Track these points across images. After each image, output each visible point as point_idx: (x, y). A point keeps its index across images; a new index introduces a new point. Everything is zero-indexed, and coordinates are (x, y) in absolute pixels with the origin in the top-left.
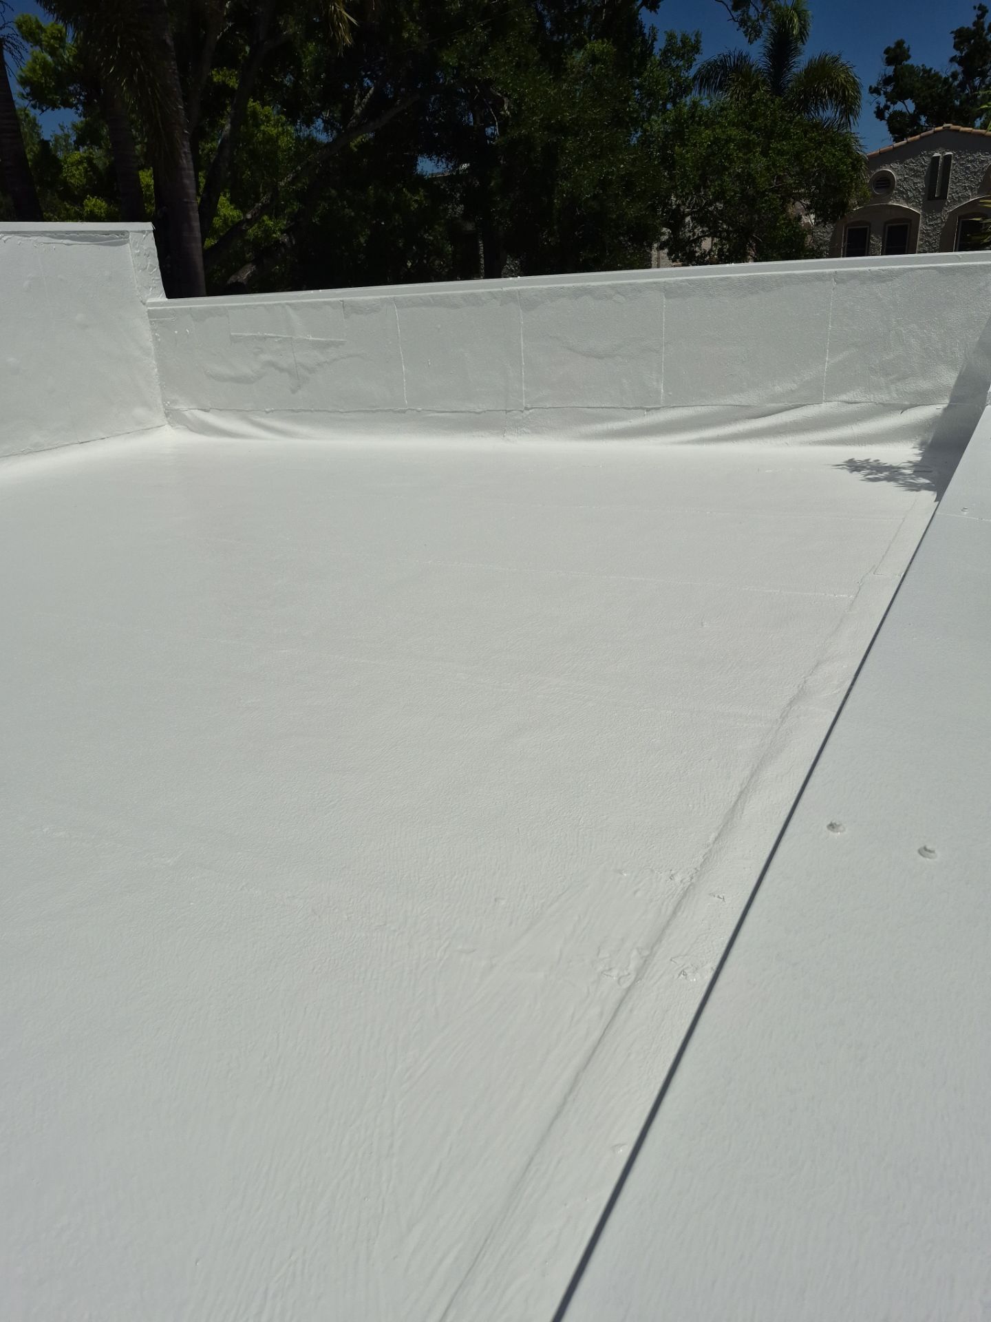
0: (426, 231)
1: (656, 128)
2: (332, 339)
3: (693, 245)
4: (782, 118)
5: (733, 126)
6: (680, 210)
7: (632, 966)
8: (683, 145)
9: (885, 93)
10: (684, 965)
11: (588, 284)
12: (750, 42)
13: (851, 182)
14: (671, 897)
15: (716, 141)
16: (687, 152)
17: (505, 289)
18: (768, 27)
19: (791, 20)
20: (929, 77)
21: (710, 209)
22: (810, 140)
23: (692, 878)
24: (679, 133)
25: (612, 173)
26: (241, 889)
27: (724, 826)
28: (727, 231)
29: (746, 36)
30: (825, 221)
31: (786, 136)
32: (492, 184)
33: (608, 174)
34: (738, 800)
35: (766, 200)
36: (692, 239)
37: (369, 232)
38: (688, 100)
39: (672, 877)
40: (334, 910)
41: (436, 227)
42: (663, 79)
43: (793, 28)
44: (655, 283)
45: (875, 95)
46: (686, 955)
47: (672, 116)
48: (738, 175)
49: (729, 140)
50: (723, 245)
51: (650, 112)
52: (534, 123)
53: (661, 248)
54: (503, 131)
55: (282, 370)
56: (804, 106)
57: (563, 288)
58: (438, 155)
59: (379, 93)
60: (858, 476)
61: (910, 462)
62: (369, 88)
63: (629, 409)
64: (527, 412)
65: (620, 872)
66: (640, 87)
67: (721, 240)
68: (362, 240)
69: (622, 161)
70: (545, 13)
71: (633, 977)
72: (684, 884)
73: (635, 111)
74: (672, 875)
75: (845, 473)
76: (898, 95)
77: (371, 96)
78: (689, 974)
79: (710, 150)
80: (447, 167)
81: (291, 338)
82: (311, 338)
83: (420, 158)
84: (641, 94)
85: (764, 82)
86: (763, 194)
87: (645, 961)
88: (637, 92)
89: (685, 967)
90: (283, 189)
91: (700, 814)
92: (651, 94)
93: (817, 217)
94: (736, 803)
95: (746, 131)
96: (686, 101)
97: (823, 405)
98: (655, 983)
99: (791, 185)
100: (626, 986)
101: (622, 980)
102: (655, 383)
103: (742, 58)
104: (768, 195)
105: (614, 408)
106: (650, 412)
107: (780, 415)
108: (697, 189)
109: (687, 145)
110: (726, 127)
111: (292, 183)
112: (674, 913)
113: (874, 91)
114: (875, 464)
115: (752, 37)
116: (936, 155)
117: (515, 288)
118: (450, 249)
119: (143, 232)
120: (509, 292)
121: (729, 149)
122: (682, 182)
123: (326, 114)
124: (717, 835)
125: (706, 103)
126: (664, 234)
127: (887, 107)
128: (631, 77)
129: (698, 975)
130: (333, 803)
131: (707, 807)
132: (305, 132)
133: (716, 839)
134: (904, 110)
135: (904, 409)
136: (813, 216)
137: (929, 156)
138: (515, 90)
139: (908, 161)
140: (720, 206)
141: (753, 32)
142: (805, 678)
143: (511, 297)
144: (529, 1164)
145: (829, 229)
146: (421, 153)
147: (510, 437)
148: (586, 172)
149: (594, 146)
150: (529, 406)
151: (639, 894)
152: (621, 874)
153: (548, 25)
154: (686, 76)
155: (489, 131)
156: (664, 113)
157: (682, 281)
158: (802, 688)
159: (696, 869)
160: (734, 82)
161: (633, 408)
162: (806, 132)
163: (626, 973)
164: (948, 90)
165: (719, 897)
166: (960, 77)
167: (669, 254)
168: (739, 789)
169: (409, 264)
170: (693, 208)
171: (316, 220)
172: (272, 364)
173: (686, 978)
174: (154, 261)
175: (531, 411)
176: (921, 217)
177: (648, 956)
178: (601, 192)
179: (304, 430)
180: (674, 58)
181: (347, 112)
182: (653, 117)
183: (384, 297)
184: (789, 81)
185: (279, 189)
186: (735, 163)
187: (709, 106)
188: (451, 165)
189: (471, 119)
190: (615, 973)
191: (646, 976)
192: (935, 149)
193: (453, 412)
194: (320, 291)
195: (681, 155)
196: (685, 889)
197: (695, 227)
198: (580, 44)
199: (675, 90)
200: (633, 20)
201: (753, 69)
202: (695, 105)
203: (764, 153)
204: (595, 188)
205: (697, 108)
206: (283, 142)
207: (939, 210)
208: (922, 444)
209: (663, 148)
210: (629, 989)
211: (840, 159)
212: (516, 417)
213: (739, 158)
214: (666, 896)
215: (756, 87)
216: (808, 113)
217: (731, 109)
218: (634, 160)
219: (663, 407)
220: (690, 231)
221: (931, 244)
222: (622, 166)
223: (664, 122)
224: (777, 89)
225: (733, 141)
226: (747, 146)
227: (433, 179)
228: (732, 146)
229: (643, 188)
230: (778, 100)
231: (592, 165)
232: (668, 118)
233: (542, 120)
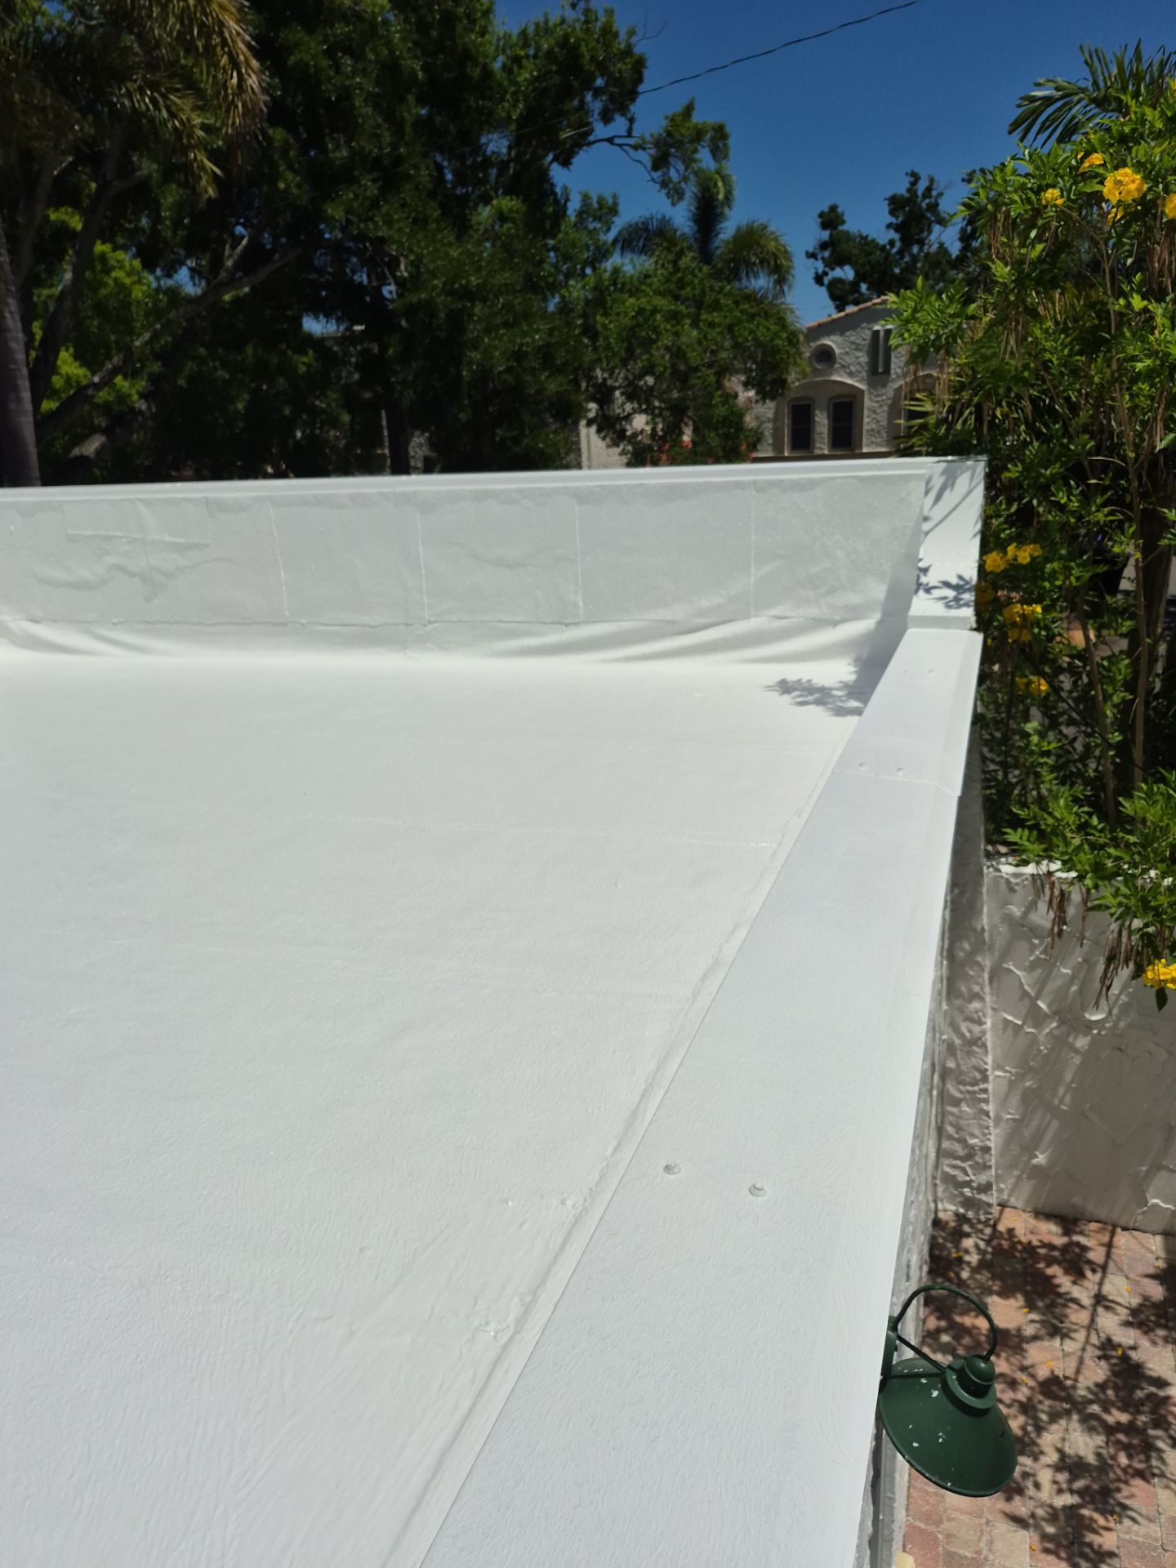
0: (318, 398)
1: (575, 294)
2: (195, 541)
3: (624, 421)
4: (711, 288)
5: (659, 295)
6: (607, 384)
7: (511, 1317)
8: (606, 314)
9: (823, 258)
11: (491, 486)
12: (674, 204)
13: (788, 357)
14: (560, 1227)
15: (641, 311)
16: (611, 322)
17: (398, 490)
18: (691, 190)
19: (716, 185)
20: (867, 244)
21: (640, 383)
22: (743, 312)
23: (585, 1200)
24: (600, 300)
25: (527, 344)
27: (624, 1134)
28: (660, 408)
29: (668, 198)
30: (764, 399)
31: (716, 306)
32: (391, 352)
33: (521, 345)
35: (699, 376)
36: (622, 415)
37: (247, 398)
38: (608, 265)
39: (563, 1202)
40: (165, 1279)
41: (329, 393)
42: (580, 242)
43: (718, 193)
44: (564, 488)
45: (812, 260)
47: (592, 282)
48: (667, 348)
49: (655, 311)
50: (656, 422)
51: (568, 276)
52: (435, 287)
53: (589, 424)
54: (401, 292)
55: (132, 575)
56: (735, 275)
57: (464, 490)
58: (327, 315)
59: (255, 242)
60: (787, 698)
61: (841, 682)
62: (243, 237)
63: (546, 623)
64: (431, 627)
65: (506, 1201)
66: (555, 249)
67: (653, 419)
68: (240, 406)
69: (538, 331)
70: (445, 164)
71: (512, 1329)
72: (576, 1209)
73: (550, 275)
74: (564, 1200)
75: (775, 695)
76: (837, 261)
77: (246, 247)
79: (634, 322)
80: (338, 327)
81: (143, 538)
82: (168, 539)
83: (305, 317)
84: (556, 257)
85: (690, 248)
86: (696, 370)
87: (527, 1309)
88: (552, 255)
90: (138, 350)
91: (600, 1120)
92: (567, 257)
93: (757, 394)
94: (640, 1101)
95: (673, 301)
96: (606, 267)
97: (752, 620)
99: (725, 359)
100: (503, 1341)
101: (499, 1336)
102: (572, 595)
103: (665, 222)
104: (701, 371)
105: (529, 622)
106: (569, 626)
107: (707, 631)
108: (624, 362)
109: (610, 315)
110: (651, 296)
111: (150, 342)
112: (563, 1245)
113: (812, 256)
114: (806, 685)
115: (676, 199)
116: (877, 328)
117: (410, 489)
118: (348, 419)
120: (402, 494)
121: (655, 320)
122: (606, 355)
123: (191, 263)
124: (616, 1146)
125: (628, 269)
126: (590, 410)
127: (826, 274)
128: (544, 238)
131: (607, 1111)
132: (167, 283)
133: (615, 1150)
134: (844, 277)
135: (835, 623)
136: (751, 391)
137: (869, 329)
138: (411, 250)
139: (848, 333)
140: (650, 380)
141: (676, 195)
142: (720, 946)
143: (405, 499)
145: (770, 406)
146: (307, 312)
147: (412, 654)
148: (497, 342)
149: (505, 314)
150: (432, 619)
151: (525, 1227)
152: (507, 1204)
153: (449, 176)
154: (605, 239)
155: (385, 291)
156: (583, 278)
157: (594, 487)
158: (717, 959)
159: (590, 1189)
160: (658, 246)
161: (550, 621)
162: (737, 303)
163: (505, 1326)
164: (886, 258)
166: (898, 244)
167: (599, 431)
168: (643, 1087)
170: (622, 382)
171: (182, 382)
172: (119, 568)
175: (435, 625)
176: (866, 393)
177: (531, 1302)
178: (515, 364)
179: (162, 645)
180: (591, 219)
181: (217, 263)
182: (571, 282)
183: (255, 494)
184: (717, 248)
185: (133, 350)
186: (663, 335)
187: (632, 271)
188: (342, 326)
189: (365, 277)
190: (492, 1326)
191: (526, 1326)
192: (875, 321)
193: (342, 625)
194: (179, 483)
195: (605, 327)
196: (578, 1214)
197: (625, 403)
198: (487, 201)
199: (594, 254)
200: (544, 176)
201: (678, 233)
202: (616, 271)
203: (695, 324)
204: (508, 360)
205: (619, 273)
206: (138, 293)
207: (884, 385)
208: (858, 661)
209: (584, 315)
210: (506, 1346)
211: (775, 334)
212: (419, 632)
213: (667, 330)
214: (556, 1226)
215: (680, 254)
216: (738, 283)
217: (656, 276)
218: (551, 330)
219: (583, 622)
220: (619, 407)
221: (878, 422)
222: (538, 336)
223: (584, 287)
224: (706, 256)
225: (660, 311)
226: (674, 317)
227: (323, 339)
228: (658, 317)
229: (564, 360)
230: (705, 269)
231: (504, 334)
232: (588, 284)
233: (444, 283)
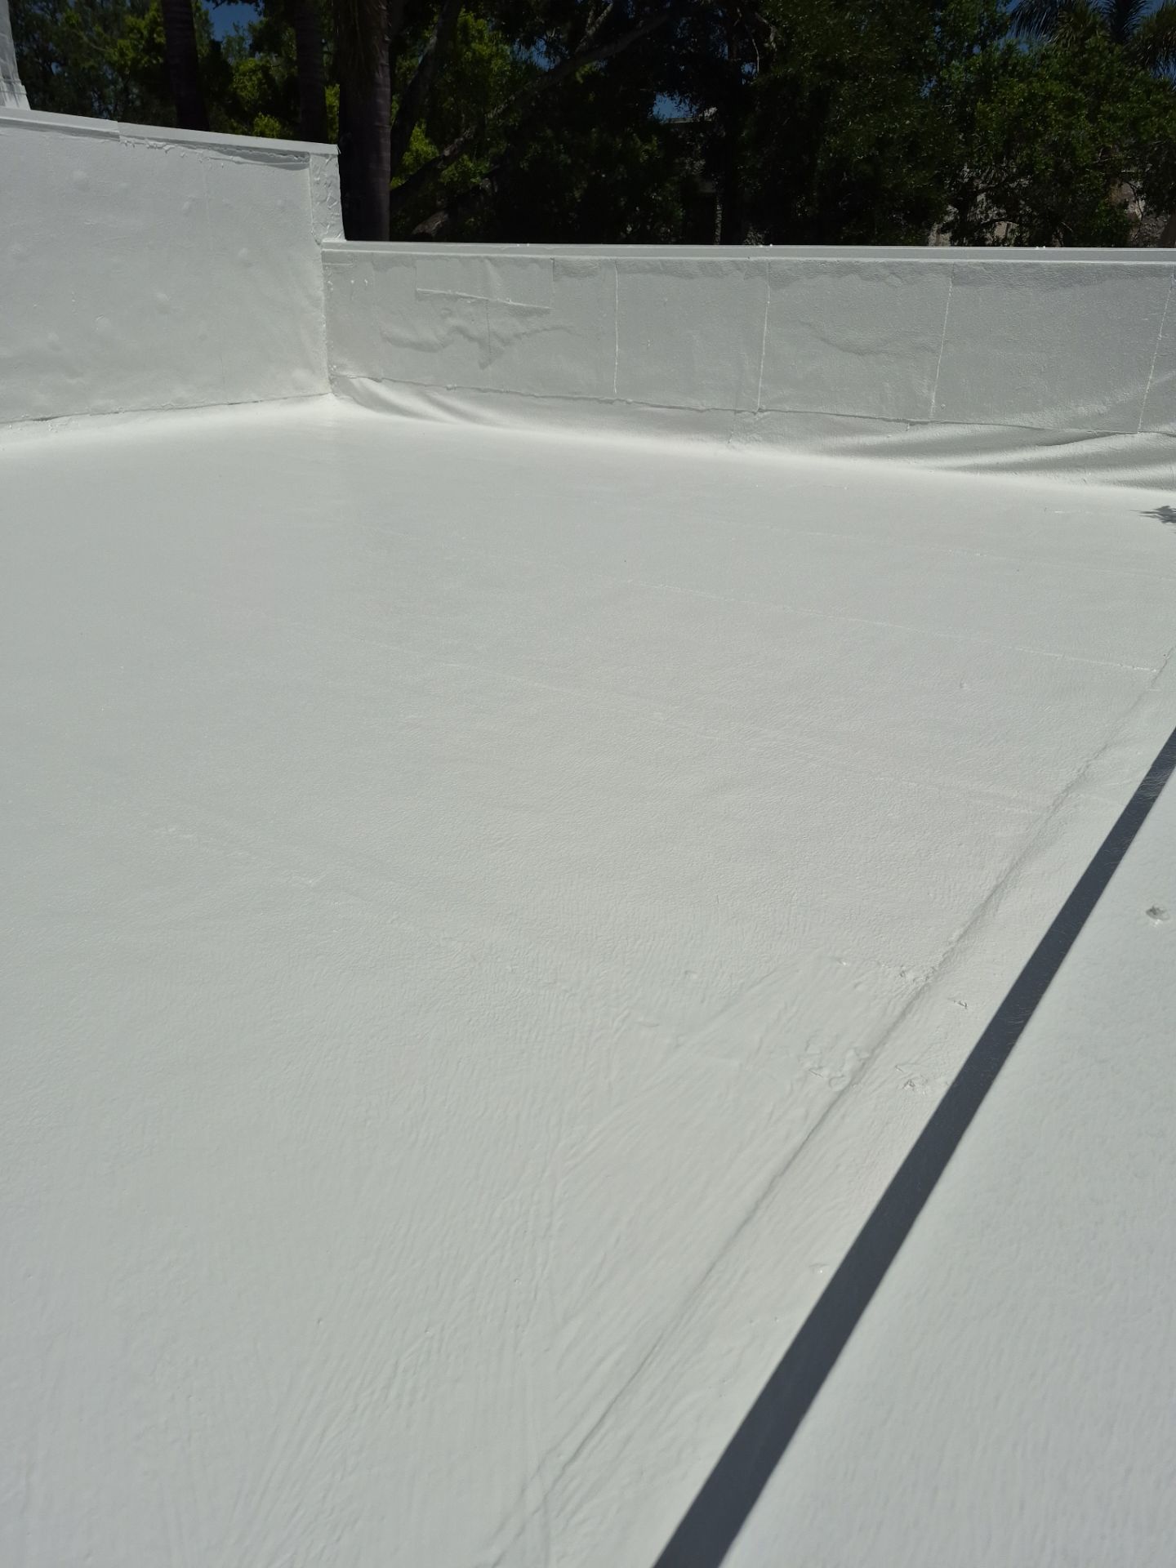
0: (654, 190)
1: (955, 77)
2: (536, 306)
3: (984, 230)
4: (1121, 74)
5: (1055, 79)
6: (973, 185)
7: (847, 1068)
8: (988, 101)
10: (912, 1074)
11: (856, 259)
14: (899, 996)
15: (1031, 98)
16: (992, 110)
17: (753, 259)
21: (1011, 185)
22: (1154, 103)
23: (928, 977)
24: (984, 85)
25: (894, 131)
26: (392, 922)
27: (972, 924)
28: (1030, 216)
30: (1158, 212)
31: (1123, 95)
32: (744, 135)
33: (888, 131)
34: (991, 895)
35: (1085, 179)
36: (983, 222)
37: (586, 186)
38: (1001, 43)
39: (902, 974)
40: (497, 958)
41: (668, 185)
42: (973, 14)
44: (941, 264)
46: (915, 1063)
47: (978, 62)
48: (1054, 144)
49: (1049, 97)
50: (1022, 233)
51: (951, 56)
52: (805, 60)
53: (942, 231)
54: (765, 68)
55: (471, 339)
56: (1151, 59)
57: (825, 262)
58: (682, 94)
59: (619, 10)
62: (607, 4)
63: (889, 421)
64: (761, 415)
65: (839, 960)
66: (942, 23)
67: (1020, 227)
68: (577, 194)
69: (908, 115)
71: (847, 1080)
72: (917, 983)
73: (932, 53)
74: (903, 972)
75: (1156, 522)
77: (608, 14)
78: (917, 1085)
79: (1022, 109)
80: (691, 110)
81: (487, 300)
82: (511, 303)
83: (659, 97)
84: (942, 32)
85: (1103, 25)
86: (1083, 171)
87: (864, 1064)
88: (938, 29)
89: (912, 1077)
90: (491, 122)
91: (943, 906)
92: (955, 33)
93: (1149, 203)
94: (990, 897)
95: (1072, 87)
96: (999, 45)
97: (1138, 436)
98: (875, 1090)
99: (1120, 160)
100: (839, 1088)
101: (833, 1082)
102: (925, 391)
104: (1089, 173)
105: (870, 418)
106: (914, 427)
107: (1080, 443)
108: (998, 159)
109: (993, 102)
110: (1046, 81)
111: (503, 115)
112: (903, 1014)
117: (765, 258)
118: (681, 214)
119: (326, 156)
120: (757, 263)
121: (1046, 108)
122: (979, 150)
123: (551, 35)
124: (962, 933)
125: (1023, 48)
128: (932, 9)
129: (928, 1087)
130: (501, 841)
131: (952, 899)
132: (524, 55)
133: (961, 937)
136: (1142, 204)
138: (785, 17)
140: (1025, 182)
142: (1088, 761)
143: (759, 268)
144: (710, 1270)
145: (1161, 223)
146: (661, 90)
147: (737, 444)
148: (861, 127)
149: (875, 95)
150: (764, 407)
151: (860, 988)
152: (840, 962)
154: (1004, 11)
155: (747, 68)
156: (968, 58)
158: (1083, 774)
159: (933, 968)
160: (1063, 23)
161: (894, 420)
162: (1148, 93)
163: (840, 1075)
165: (960, 1004)
168: (994, 883)
169: (629, 229)
170: (991, 183)
171: (524, 165)
172: (460, 330)
173: (913, 1090)
174: (337, 193)
175: (766, 413)
177: (869, 1059)
178: (876, 153)
179: (488, 414)
181: (577, 34)
182: (954, 62)
183: (603, 258)
184: (1135, 26)
185: (486, 122)
186: (1052, 128)
187: (1027, 52)
188: (695, 108)
189: (726, 51)
190: (826, 1072)
191: (863, 1080)
193: (670, 407)
194: (528, 245)
195: (984, 114)
196: (919, 988)
197: (990, 208)
199: (987, 28)
201: (1091, 7)
202: (1010, 48)
203: (1091, 118)
204: (870, 147)
205: (1011, 54)
206: (496, 65)
209: (962, 104)
210: (842, 1093)
212: (747, 420)
213: (1057, 121)
214: (894, 994)
215: (1091, 31)
216: (1154, 68)
217: (1056, 57)
218: (924, 116)
219: (932, 422)
220: (982, 213)
222: (908, 122)
223: (967, 69)
224: (1119, 33)
225: (1054, 98)
226: (1070, 106)
227: (670, 124)
228: (1051, 105)
229: (930, 153)
230: (1118, 50)
231: (868, 119)
232: (974, 65)
233: (815, 57)
